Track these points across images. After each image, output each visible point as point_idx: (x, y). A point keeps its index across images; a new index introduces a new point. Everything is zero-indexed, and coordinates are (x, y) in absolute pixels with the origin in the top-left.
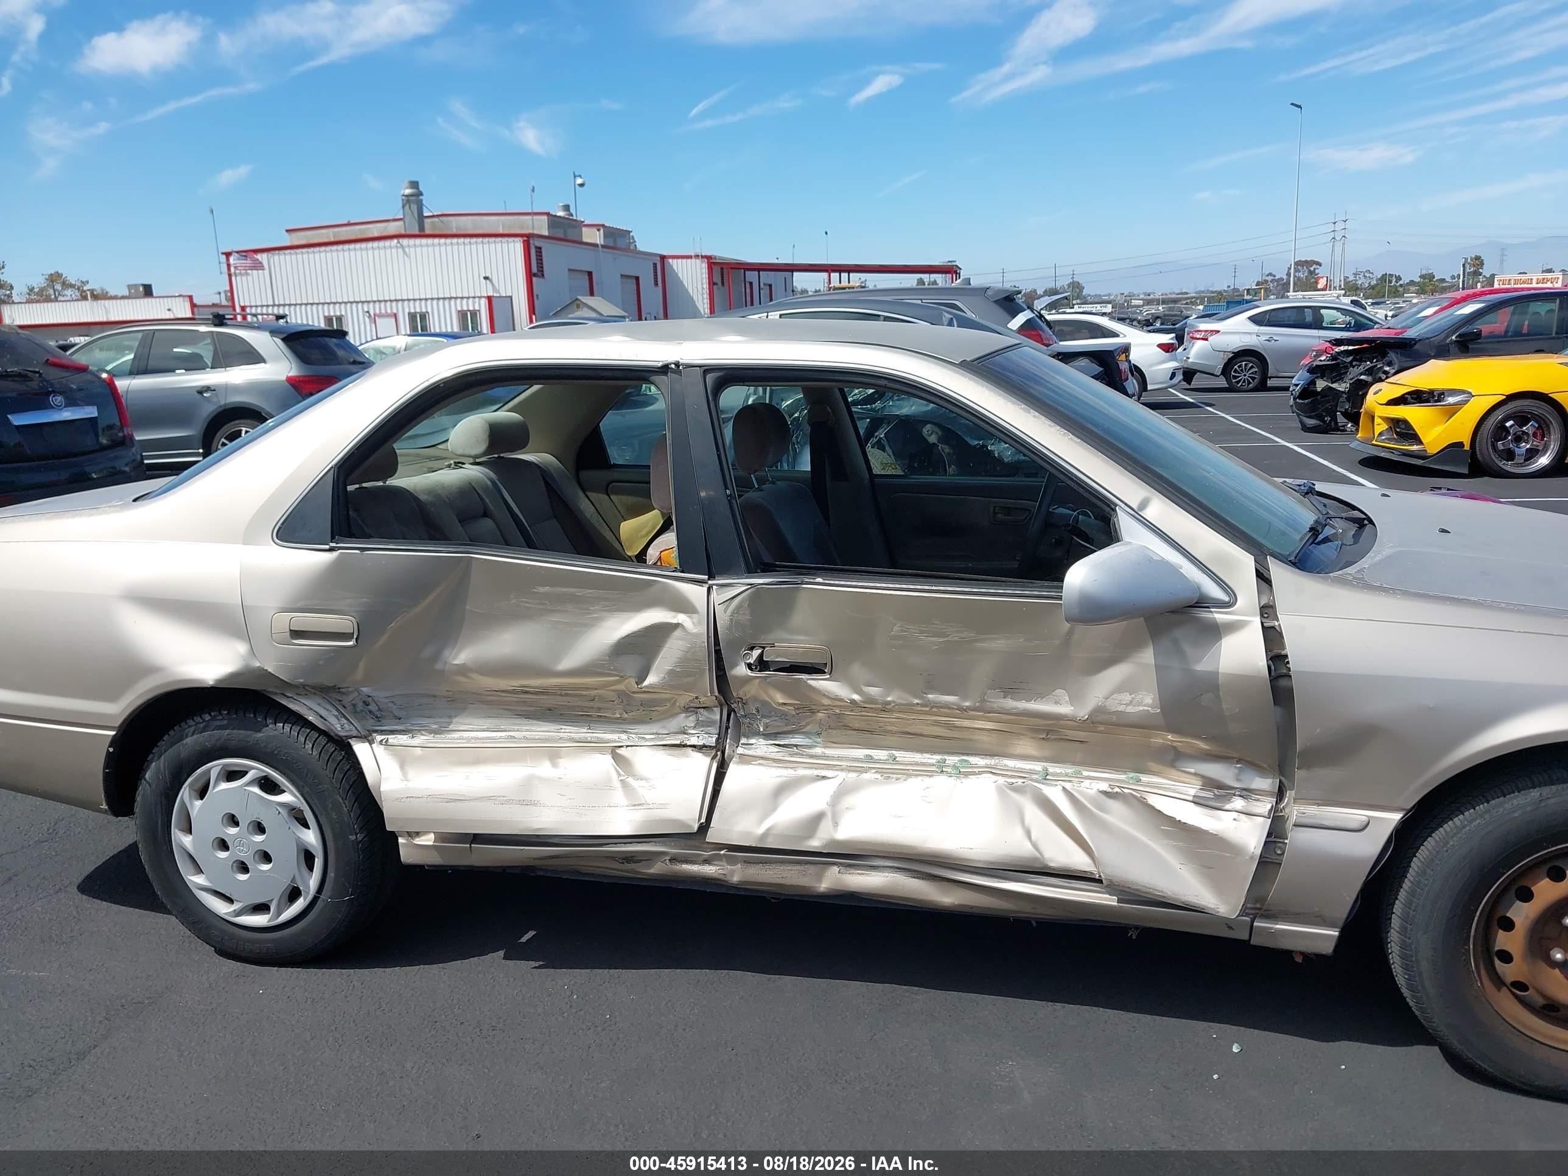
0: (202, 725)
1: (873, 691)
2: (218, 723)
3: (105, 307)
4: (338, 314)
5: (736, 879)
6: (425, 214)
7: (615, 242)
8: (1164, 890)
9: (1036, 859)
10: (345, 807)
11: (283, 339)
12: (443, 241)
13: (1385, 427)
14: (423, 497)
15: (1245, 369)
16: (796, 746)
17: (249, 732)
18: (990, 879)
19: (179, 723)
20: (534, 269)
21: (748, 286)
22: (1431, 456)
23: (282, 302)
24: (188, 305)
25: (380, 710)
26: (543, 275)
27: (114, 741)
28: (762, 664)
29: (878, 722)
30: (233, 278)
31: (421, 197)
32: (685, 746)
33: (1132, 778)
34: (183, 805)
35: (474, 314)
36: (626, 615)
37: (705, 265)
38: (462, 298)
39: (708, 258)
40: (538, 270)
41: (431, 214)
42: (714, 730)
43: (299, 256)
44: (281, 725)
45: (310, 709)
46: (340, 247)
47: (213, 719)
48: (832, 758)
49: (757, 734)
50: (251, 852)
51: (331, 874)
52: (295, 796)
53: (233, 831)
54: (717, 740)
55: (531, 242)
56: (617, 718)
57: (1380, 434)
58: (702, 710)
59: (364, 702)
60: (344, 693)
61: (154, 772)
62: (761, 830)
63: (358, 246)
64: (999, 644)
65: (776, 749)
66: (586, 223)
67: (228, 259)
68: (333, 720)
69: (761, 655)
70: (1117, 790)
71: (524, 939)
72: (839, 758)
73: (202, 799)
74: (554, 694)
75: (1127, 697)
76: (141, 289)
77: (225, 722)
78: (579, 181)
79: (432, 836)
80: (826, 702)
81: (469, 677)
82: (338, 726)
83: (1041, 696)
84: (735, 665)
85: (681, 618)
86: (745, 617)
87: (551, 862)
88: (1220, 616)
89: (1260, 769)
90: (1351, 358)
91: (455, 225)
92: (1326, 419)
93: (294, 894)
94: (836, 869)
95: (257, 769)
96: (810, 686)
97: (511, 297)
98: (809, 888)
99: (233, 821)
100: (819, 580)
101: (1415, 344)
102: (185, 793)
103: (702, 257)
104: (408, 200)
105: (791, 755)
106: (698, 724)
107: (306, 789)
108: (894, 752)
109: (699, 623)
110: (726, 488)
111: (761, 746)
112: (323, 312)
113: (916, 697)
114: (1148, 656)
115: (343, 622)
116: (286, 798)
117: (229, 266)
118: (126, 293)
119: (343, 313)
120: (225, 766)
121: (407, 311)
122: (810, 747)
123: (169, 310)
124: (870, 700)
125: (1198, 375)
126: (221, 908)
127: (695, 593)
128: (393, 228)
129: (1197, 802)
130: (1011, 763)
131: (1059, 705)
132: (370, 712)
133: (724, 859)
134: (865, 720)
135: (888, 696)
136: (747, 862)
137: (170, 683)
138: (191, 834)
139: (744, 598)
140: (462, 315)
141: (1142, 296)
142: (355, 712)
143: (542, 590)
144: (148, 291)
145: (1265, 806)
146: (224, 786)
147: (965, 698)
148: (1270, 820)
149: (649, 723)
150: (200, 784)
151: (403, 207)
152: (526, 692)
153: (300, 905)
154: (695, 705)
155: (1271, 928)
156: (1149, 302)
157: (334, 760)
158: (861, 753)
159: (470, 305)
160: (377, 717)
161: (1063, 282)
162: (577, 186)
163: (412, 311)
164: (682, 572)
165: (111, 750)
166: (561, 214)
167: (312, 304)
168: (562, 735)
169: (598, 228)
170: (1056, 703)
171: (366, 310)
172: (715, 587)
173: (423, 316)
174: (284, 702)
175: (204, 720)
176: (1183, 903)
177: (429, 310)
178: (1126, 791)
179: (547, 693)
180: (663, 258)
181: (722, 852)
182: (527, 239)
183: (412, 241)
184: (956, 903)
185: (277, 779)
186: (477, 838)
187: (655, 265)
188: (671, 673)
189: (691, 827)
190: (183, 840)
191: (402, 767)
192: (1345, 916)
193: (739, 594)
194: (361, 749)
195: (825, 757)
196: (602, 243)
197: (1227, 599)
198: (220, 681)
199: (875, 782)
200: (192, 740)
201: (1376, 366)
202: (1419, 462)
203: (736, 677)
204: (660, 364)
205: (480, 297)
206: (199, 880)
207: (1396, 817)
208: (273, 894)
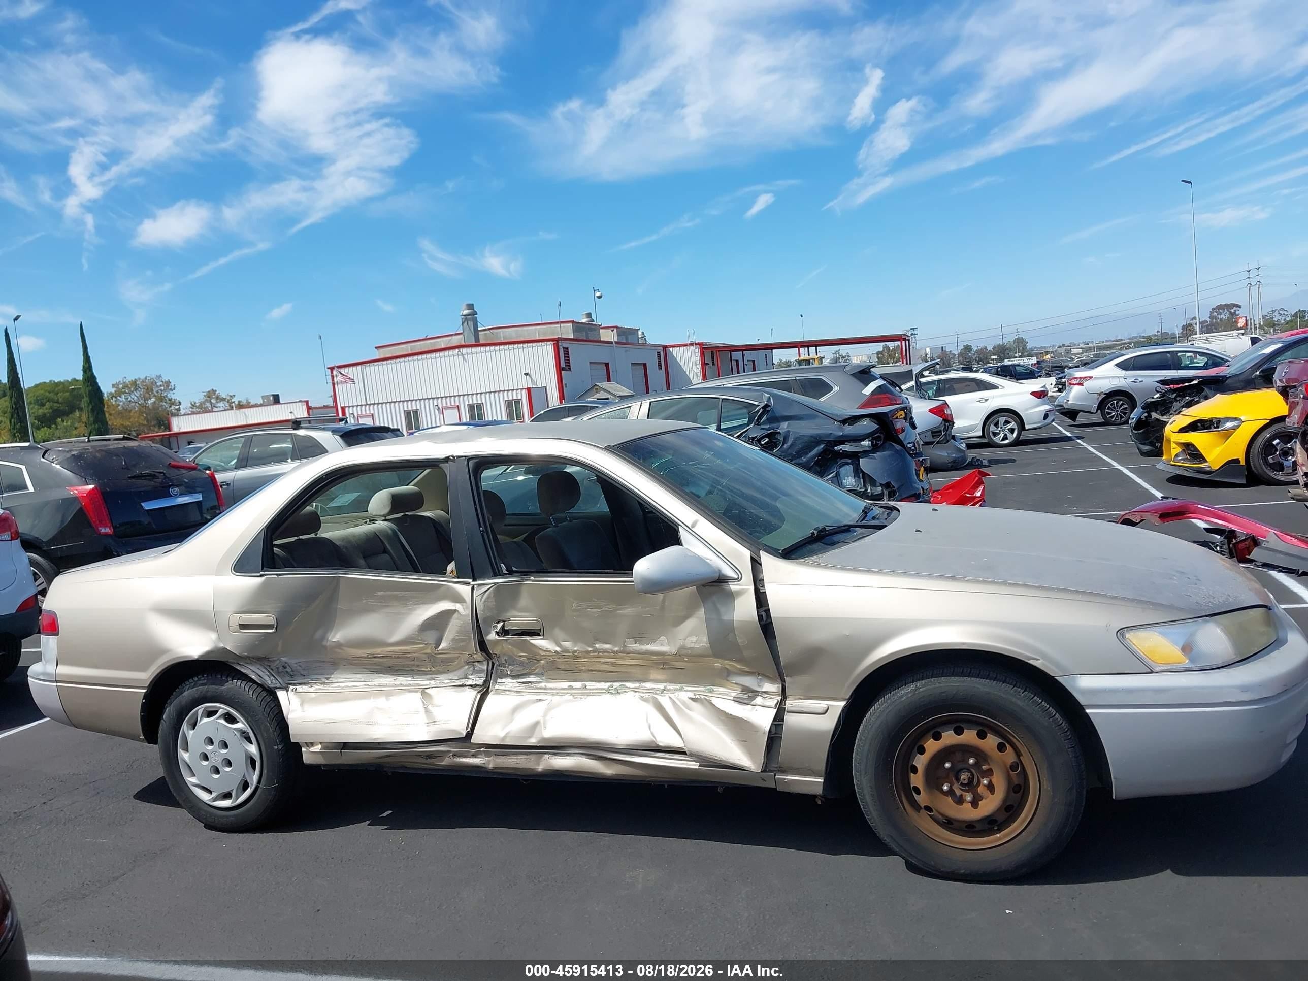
0: (193, 684)
1: (567, 644)
2: (201, 682)
3: (245, 414)
4: (414, 408)
5: (491, 766)
6: (479, 329)
7: (627, 339)
8: (721, 756)
9: (653, 742)
10: (271, 730)
11: (341, 436)
12: (492, 348)
13: (1179, 450)
14: (338, 543)
15: (1117, 406)
16: (531, 683)
17: (217, 687)
18: (627, 756)
19: (181, 684)
20: (563, 365)
21: (734, 363)
22: (1214, 471)
23: (372, 402)
24: (305, 408)
25: (292, 671)
26: (570, 369)
27: (146, 696)
28: (504, 632)
29: (575, 664)
30: (336, 386)
31: (476, 316)
32: (466, 686)
33: (708, 689)
34: (184, 734)
35: (518, 402)
36: (426, 606)
37: (698, 350)
38: (508, 391)
39: (701, 344)
40: (566, 366)
41: (484, 328)
42: (484, 676)
43: (385, 367)
44: (236, 681)
45: (252, 672)
46: (415, 358)
47: (199, 680)
48: (550, 688)
49: (506, 676)
50: (220, 761)
51: (265, 771)
52: (245, 725)
53: (210, 748)
54: (485, 682)
55: (560, 344)
56: (428, 671)
57: (1177, 456)
58: (476, 663)
59: (283, 666)
60: (271, 661)
61: (168, 714)
62: (502, 734)
63: (429, 356)
64: (628, 611)
65: (517, 685)
66: (602, 326)
67: (332, 372)
68: (267, 678)
69: (503, 626)
70: (698, 696)
71: (385, 815)
72: (553, 689)
73: (194, 729)
74: (391, 657)
75: (694, 639)
76: (271, 398)
77: (205, 681)
78: (598, 294)
79: (320, 746)
80: (542, 653)
81: (342, 650)
82: (269, 681)
83: (653, 640)
84: (489, 633)
85: (458, 606)
86: (492, 603)
87: (387, 760)
88: (733, 587)
89: (772, 680)
90: (1175, 394)
91: (502, 335)
92: (1157, 445)
93: (245, 785)
94: (547, 756)
95: (223, 708)
96: (532, 644)
97: (546, 387)
98: (532, 769)
99: (210, 741)
100: (532, 578)
101: (1226, 380)
102: (185, 726)
103: (696, 344)
104: (466, 318)
105: (526, 688)
106: (475, 672)
107: (250, 719)
108: (586, 683)
109: (467, 608)
110: (480, 526)
111: (509, 683)
112: (404, 408)
113: (589, 647)
114: (701, 613)
115: (268, 619)
116: (239, 725)
117: (333, 377)
118: (260, 401)
119: (418, 408)
120: (205, 708)
121: (467, 403)
122: (539, 683)
123: (291, 413)
124: (566, 650)
125: (1080, 413)
126: (204, 796)
127: (464, 590)
128: (456, 341)
129: (737, 700)
130: (649, 685)
131: (662, 646)
132: (287, 672)
133: (483, 754)
134: (567, 664)
135: (575, 647)
136: (497, 755)
137: (174, 659)
138: (188, 751)
139: (490, 592)
140: (509, 403)
141: (1082, 345)
142: (278, 673)
143: (380, 593)
144: (276, 400)
145: (773, 701)
146: (205, 720)
147: (615, 646)
148: (776, 710)
149: (447, 673)
150: (193, 721)
151: (463, 323)
152: (375, 657)
153: (249, 791)
154: (472, 660)
155: (785, 779)
156: (1087, 350)
157: (265, 701)
158: (565, 685)
159: (515, 396)
160: (291, 675)
161: (1009, 339)
162: (596, 298)
163: (471, 403)
164: (458, 578)
165: (144, 701)
166: (585, 320)
167: (395, 402)
168: (395, 683)
169: (612, 329)
170: (662, 645)
171: (436, 404)
172: (475, 586)
173: (479, 406)
174: (239, 668)
175: (194, 681)
176: (731, 764)
177: (484, 401)
178: (702, 697)
179: (387, 657)
180: (665, 348)
181: (482, 750)
182: (557, 342)
183: (469, 350)
184: (614, 773)
185: (234, 714)
186: (345, 746)
187: (659, 353)
188: (453, 640)
189: (461, 734)
190: (184, 755)
191: (302, 704)
192: (824, 769)
193: (486, 591)
194: (281, 694)
195: (546, 688)
196: (616, 340)
197: (736, 577)
198: (202, 656)
199: (569, 701)
200: (188, 693)
201: (1194, 400)
202: (1205, 477)
203: (489, 641)
204: (444, 457)
205: (521, 389)
206: (193, 780)
207: (842, 704)
208: (233, 786)
